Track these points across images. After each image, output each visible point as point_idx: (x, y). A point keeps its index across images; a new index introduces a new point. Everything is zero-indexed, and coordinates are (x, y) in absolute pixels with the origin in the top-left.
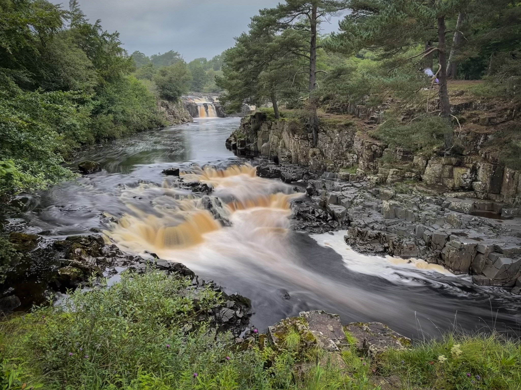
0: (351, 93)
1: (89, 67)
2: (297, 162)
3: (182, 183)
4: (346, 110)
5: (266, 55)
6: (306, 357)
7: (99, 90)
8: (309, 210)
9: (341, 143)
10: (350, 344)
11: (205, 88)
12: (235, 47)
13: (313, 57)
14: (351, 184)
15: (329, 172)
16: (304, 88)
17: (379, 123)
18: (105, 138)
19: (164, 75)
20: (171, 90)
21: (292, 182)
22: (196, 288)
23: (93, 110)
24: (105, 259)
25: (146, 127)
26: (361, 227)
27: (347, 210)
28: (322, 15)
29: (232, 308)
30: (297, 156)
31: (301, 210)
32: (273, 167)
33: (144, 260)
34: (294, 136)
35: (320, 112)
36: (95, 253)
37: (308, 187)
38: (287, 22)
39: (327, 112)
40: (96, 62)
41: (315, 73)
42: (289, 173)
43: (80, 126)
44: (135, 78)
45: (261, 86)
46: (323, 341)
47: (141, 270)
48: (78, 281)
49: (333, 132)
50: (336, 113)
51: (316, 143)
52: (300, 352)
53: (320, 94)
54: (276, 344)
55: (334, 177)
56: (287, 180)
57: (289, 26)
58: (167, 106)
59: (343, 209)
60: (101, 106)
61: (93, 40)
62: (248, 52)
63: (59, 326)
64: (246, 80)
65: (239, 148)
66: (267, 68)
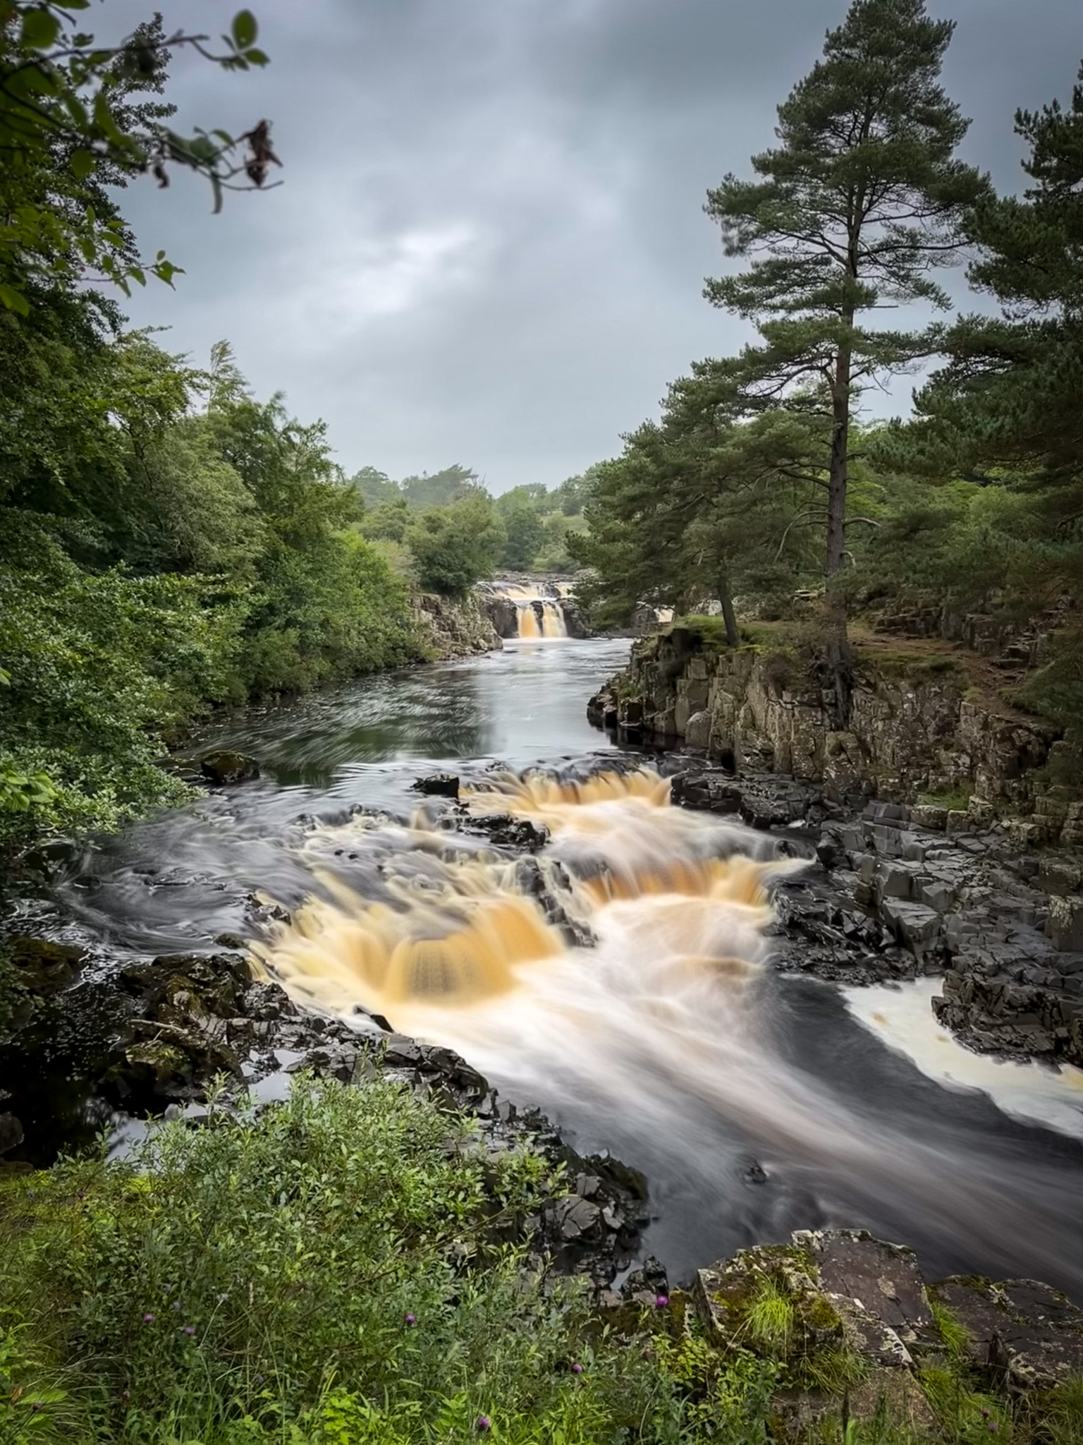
0: (948, 582)
1: (246, 511)
2: (790, 768)
3: (464, 817)
4: (935, 627)
5: (708, 478)
6: (811, 1377)
7: (266, 568)
8: (823, 913)
9: (919, 719)
10: (949, 1346)
11: (537, 560)
12: (622, 457)
13: (838, 484)
14: (951, 839)
15: (886, 801)
16: (813, 565)
17: (1033, 667)
18: (274, 690)
19: (433, 530)
20: (449, 568)
21: (773, 827)
22: (490, 1129)
23: (249, 618)
24: (249, 1025)
25: (380, 662)
26: (983, 974)
27: (940, 918)
28: (867, 370)
29: (590, 1198)
30: (788, 750)
31: (801, 909)
32: (718, 781)
33: (351, 1032)
34: (781, 697)
35: (857, 631)
36: (225, 1007)
37: (822, 844)
38: (767, 392)
39: (877, 632)
40: (263, 497)
41: (844, 525)
42: (765, 801)
43: (214, 657)
44: (359, 538)
45: (691, 560)
46: (865, 1329)
47: (344, 1062)
48: (173, 1084)
49: (897, 688)
50: (906, 635)
51: (846, 718)
52: (794, 1358)
53: (856, 583)
54: (720, 1327)
55: (900, 818)
56: (759, 819)
57: (771, 401)
58: (437, 607)
59: (929, 915)
60: (271, 608)
61: (260, 441)
62: (656, 472)
63: (118, 1218)
64: (649, 544)
65: (624, 724)
66: (706, 513)
